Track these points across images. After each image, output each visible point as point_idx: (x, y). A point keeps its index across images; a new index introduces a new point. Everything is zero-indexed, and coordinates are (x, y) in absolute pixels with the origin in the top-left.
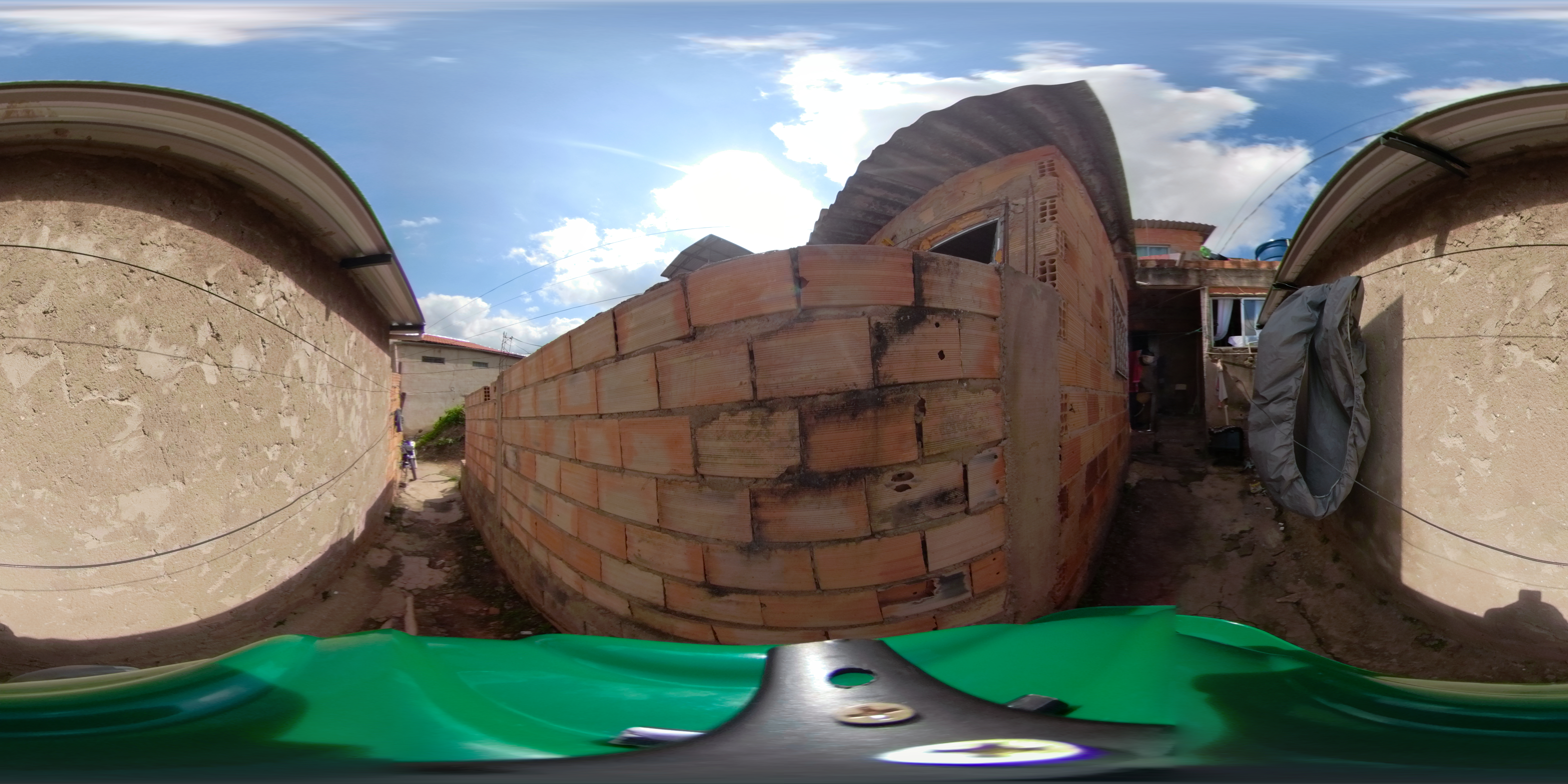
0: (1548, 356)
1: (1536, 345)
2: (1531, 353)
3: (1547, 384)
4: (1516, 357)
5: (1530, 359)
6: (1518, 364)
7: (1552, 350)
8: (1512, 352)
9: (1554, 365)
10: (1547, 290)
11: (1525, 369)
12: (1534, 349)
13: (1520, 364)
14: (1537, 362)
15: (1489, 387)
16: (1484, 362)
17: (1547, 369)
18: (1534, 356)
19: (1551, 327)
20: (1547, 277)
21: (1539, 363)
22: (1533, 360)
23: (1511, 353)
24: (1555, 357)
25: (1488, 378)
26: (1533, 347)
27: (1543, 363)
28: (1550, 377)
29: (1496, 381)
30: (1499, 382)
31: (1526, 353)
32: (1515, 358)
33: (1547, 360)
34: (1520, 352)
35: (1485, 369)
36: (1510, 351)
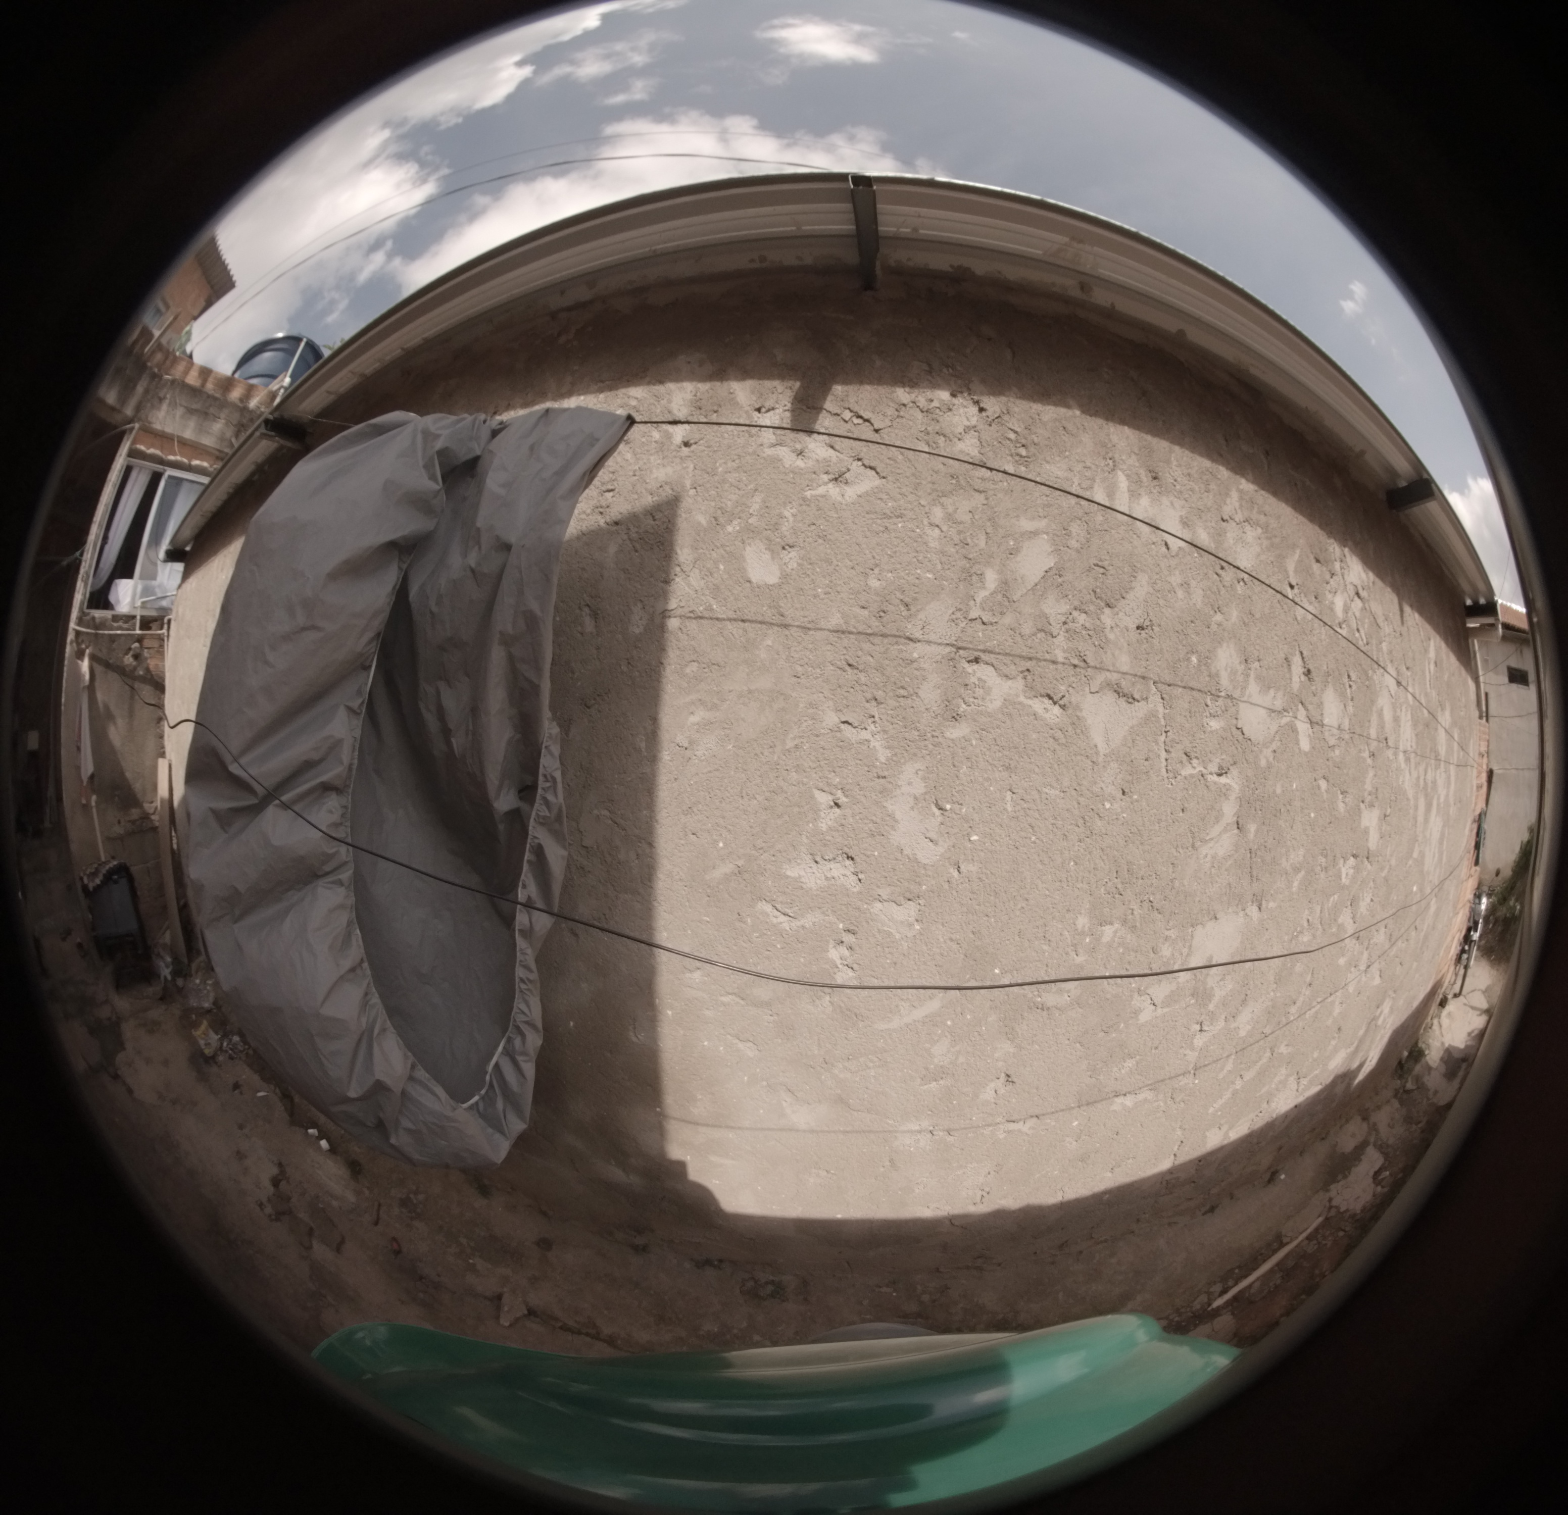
0: (1049, 692)
1: (1028, 670)
2: (1019, 684)
3: (1046, 745)
4: (990, 689)
5: (1017, 696)
6: (994, 704)
7: (1055, 682)
8: (984, 678)
9: (1056, 710)
10: (1046, 568)
11: (1010, 715)
12: (1025, 678)
13: (998, 704)
14: (1030, 702)
15: (931, 747)
16: (920, 693)
17: (1047, 716)
18: (1025, 692)
19: (1054, 640)
20: (1043, 544)
21: (1033, 705)
22: (1022, 699)
23: (979, 679)
24: (1060, 695)
25: (928, 729)
26: (1022, 672)
27: (1039, 705)
28: (1051, 731)
29: (948, 734)
30: (954, 736)
31: (1010, 683)
32: (988, 691)
33: (1046, 700)
34: (998, 680)
35: (923, 709)
36: (979, 674)
